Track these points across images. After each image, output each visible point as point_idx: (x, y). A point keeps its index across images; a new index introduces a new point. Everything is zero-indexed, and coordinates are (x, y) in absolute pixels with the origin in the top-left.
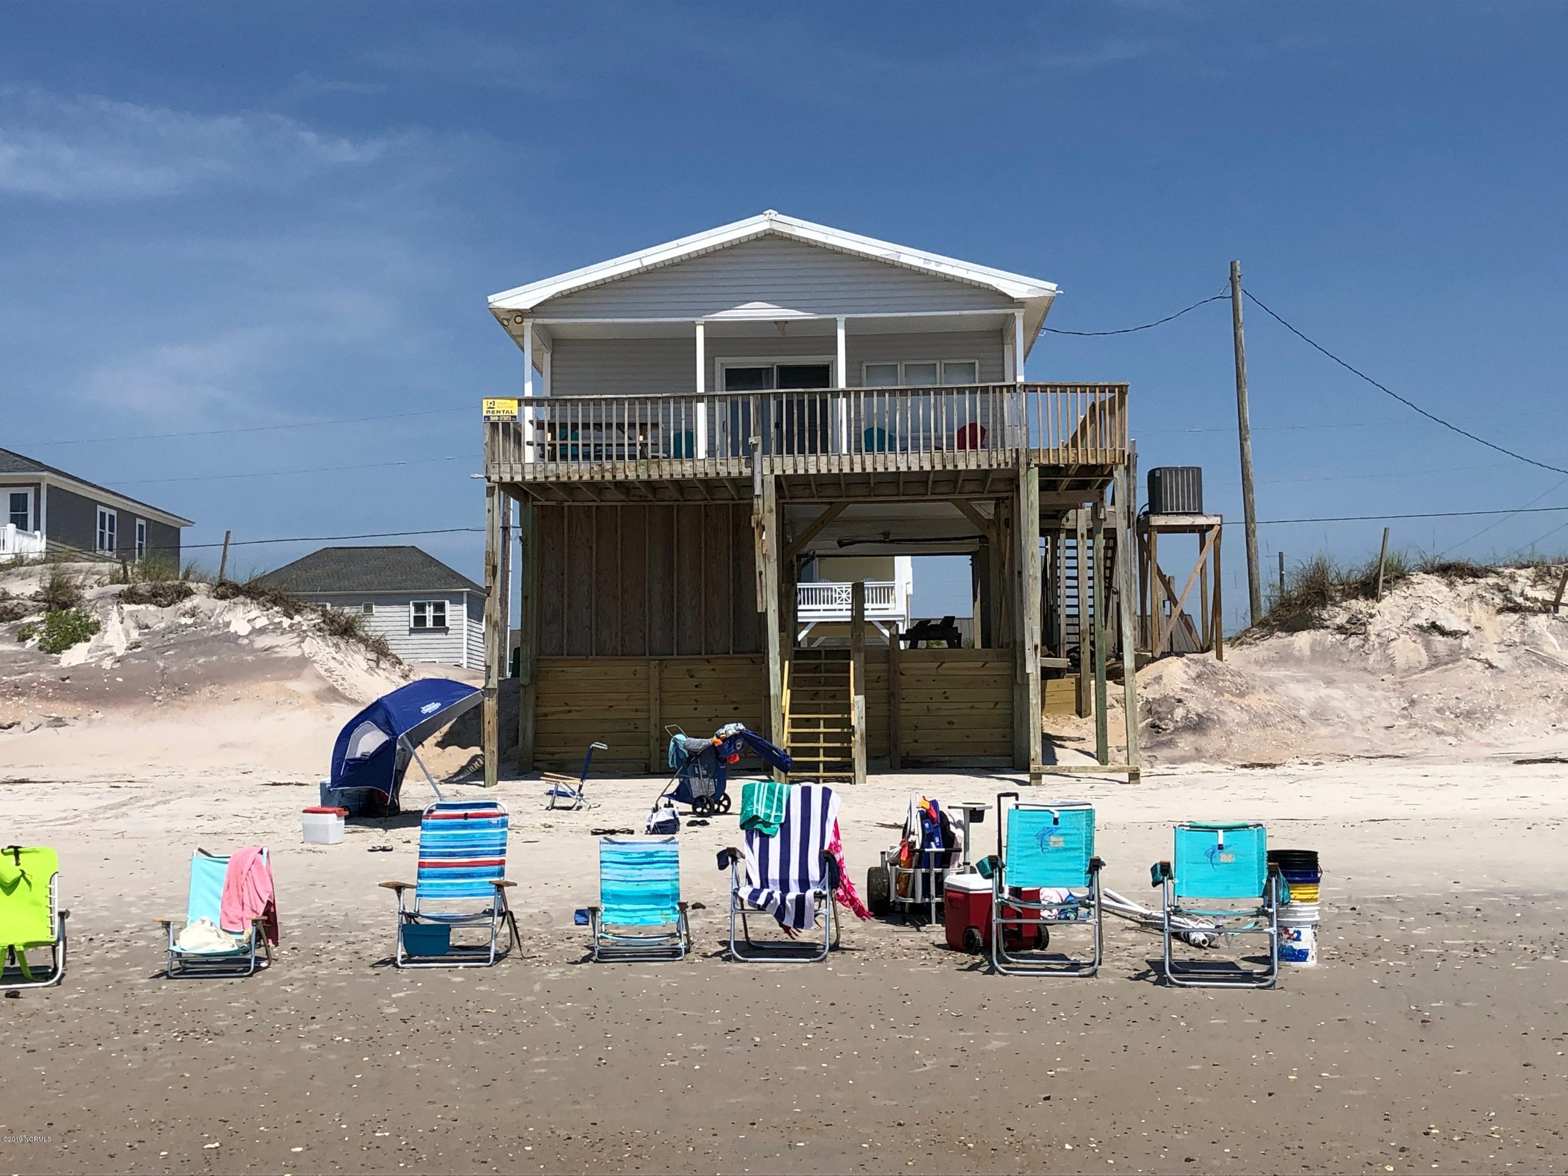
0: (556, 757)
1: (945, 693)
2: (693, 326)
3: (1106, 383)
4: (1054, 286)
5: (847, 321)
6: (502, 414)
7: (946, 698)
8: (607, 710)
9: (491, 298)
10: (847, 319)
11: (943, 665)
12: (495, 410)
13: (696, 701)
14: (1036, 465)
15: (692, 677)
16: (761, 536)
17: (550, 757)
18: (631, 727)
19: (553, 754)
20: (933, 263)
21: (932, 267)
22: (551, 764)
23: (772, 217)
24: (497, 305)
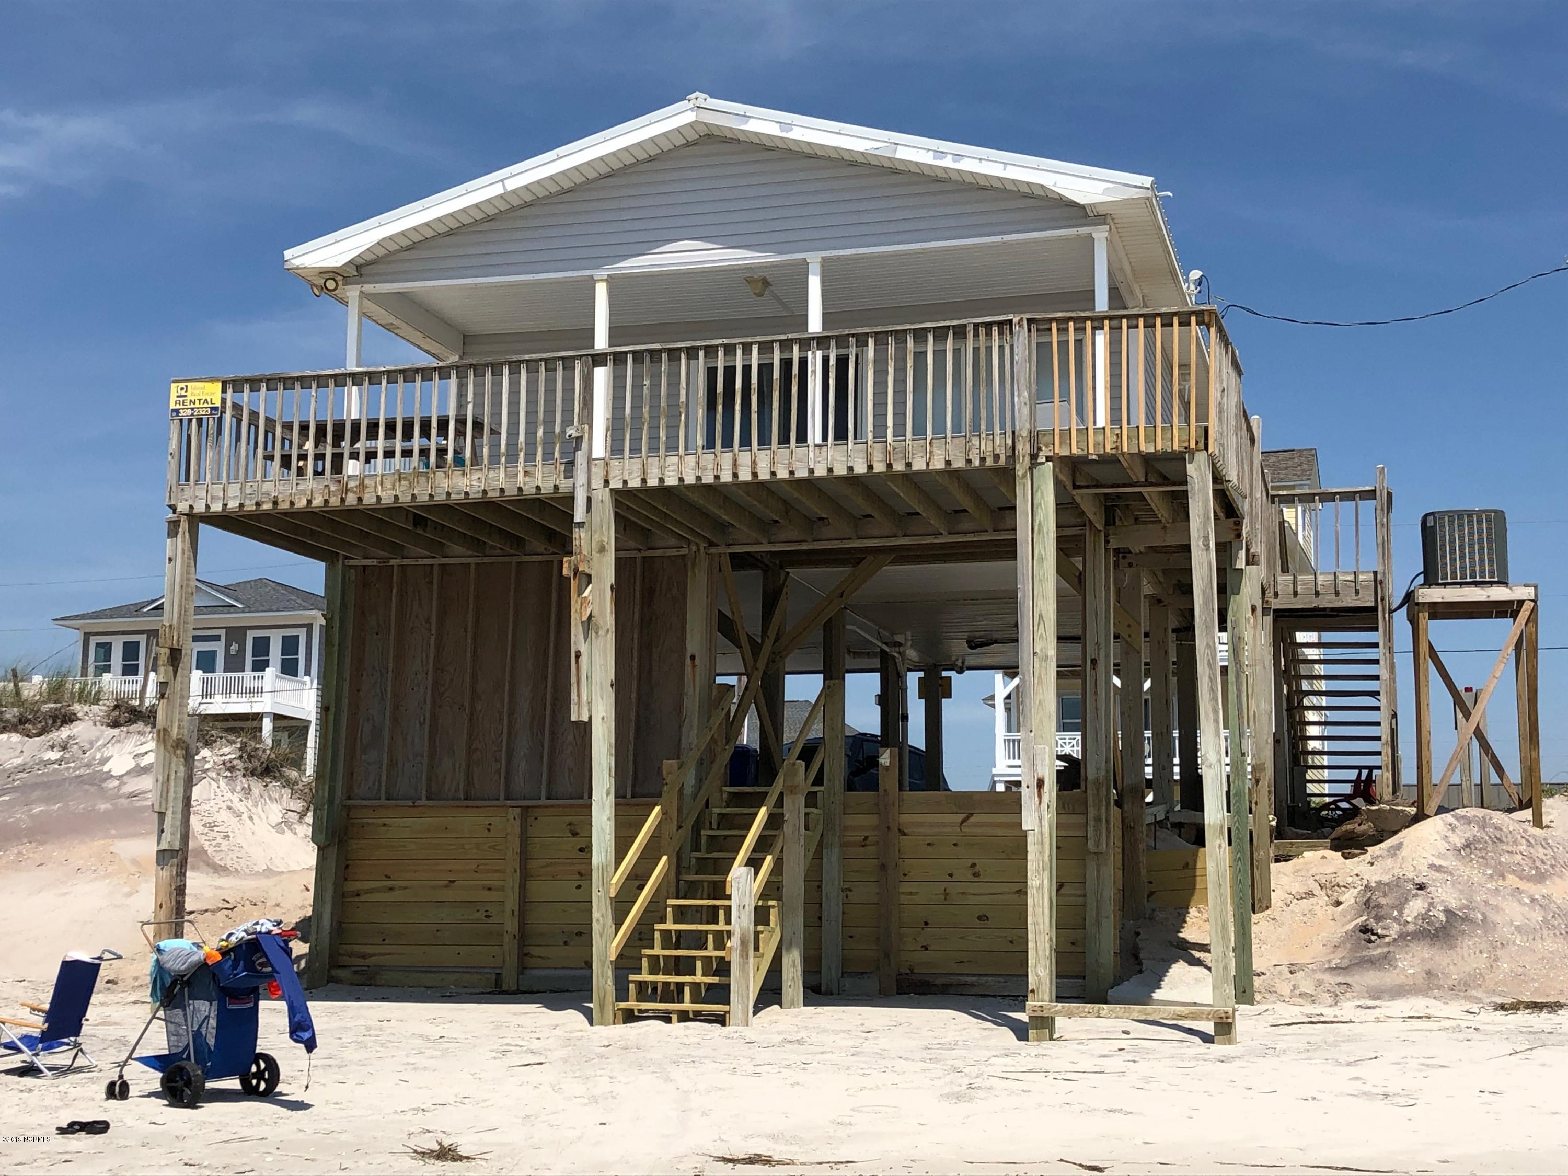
0: (368, 962)
1: (974, 865)
2: (591, 283)
3: (1174, 309)
4: (1147, 181)
5: (825, 262)
6: (197, 405)
7: (975, 875)
8: (446, 886)
9: (288, 254)
10: (824, 260)
11: (972, 820)
12: (188, 398)
13: (580, 874)
14: (1048, 459)
15: (575, 834)
16: (580, 593)
17: (360, 962)
18: (481, 915)
19: (364, 956)
20: (950, 157)
21: (948, 162)
22: (356, 972)
23: (700, 102)
24: (297, 262)
